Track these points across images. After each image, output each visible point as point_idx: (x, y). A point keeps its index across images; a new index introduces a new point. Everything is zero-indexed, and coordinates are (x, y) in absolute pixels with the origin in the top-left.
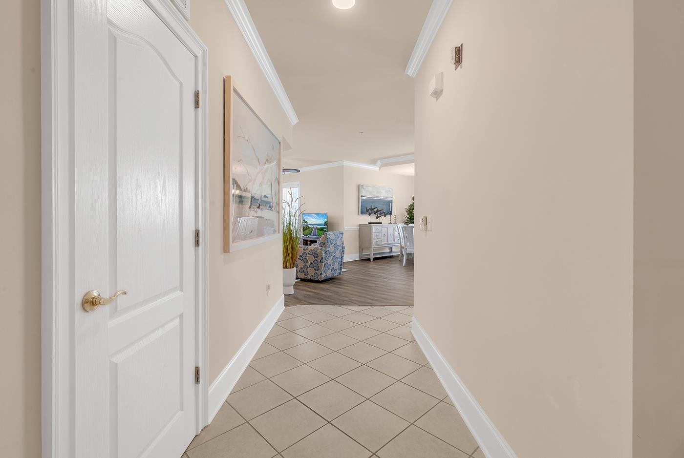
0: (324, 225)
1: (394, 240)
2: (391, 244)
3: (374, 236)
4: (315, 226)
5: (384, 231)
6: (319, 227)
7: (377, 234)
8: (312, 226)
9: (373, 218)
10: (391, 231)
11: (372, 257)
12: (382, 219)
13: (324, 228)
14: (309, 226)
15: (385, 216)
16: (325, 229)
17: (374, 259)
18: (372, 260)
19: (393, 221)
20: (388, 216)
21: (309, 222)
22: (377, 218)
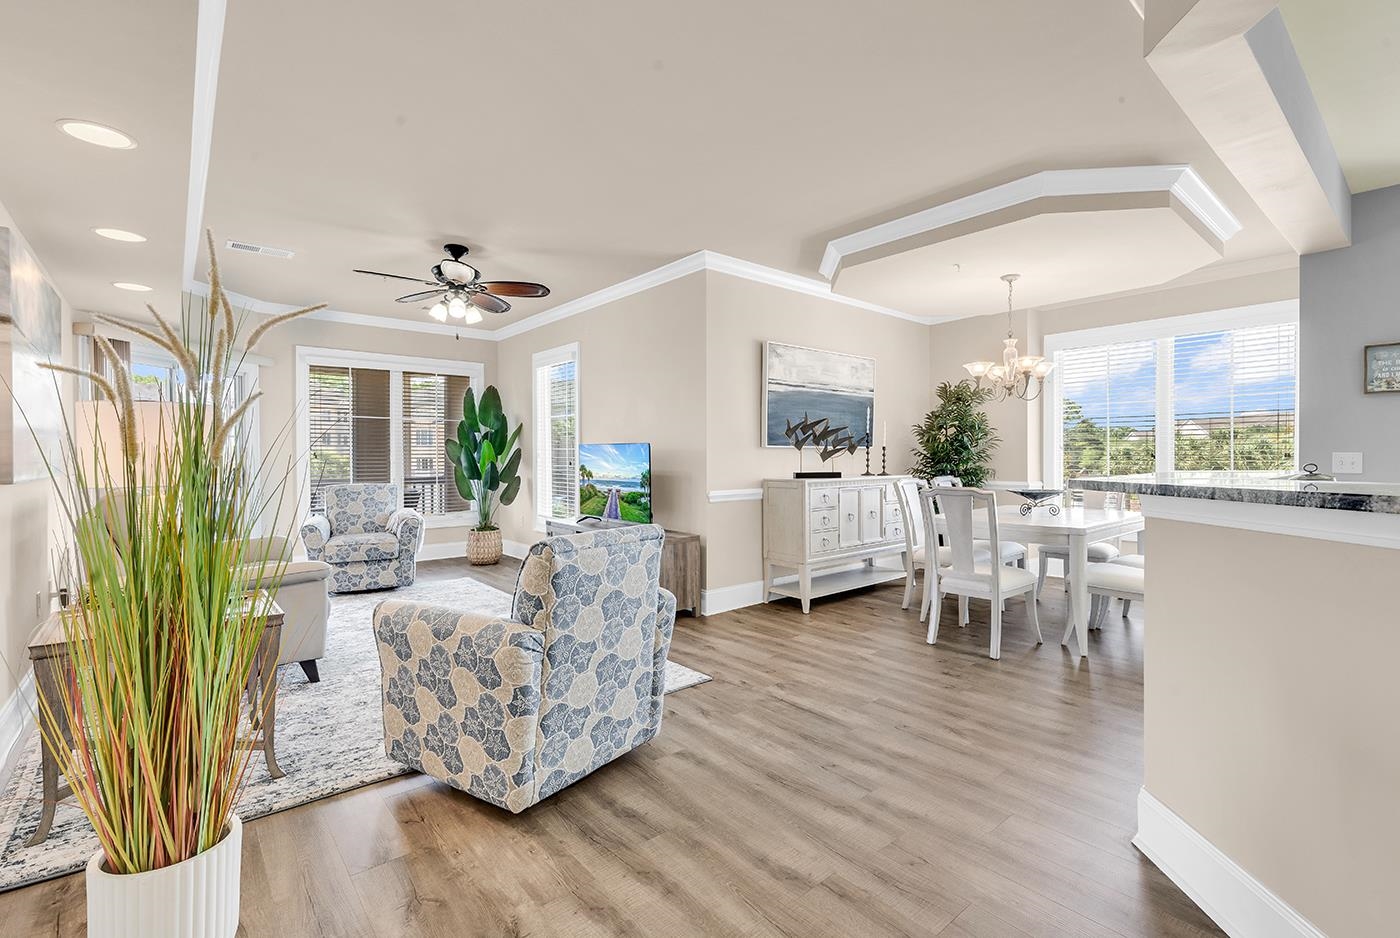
0: (642, 486)
1: (883, 532)
2: (873, 545)
3: (812, 520)
4: (615, 488)
5: (848, 500)
6: (625, 491)
7: (825, 513)
8: (604, 488)
9: (810, 458)
10: (871, 500)
11: (806, 595)
12: (840, 462)
13: (642, 495)
14: (598, 487)
15: (852, 449)
16: (643, 500)
17: (815, 603)
18: (806, 608)
19: (876, 467)
20: (861, 450)
21: (597, 474)
22: (825, 455)
